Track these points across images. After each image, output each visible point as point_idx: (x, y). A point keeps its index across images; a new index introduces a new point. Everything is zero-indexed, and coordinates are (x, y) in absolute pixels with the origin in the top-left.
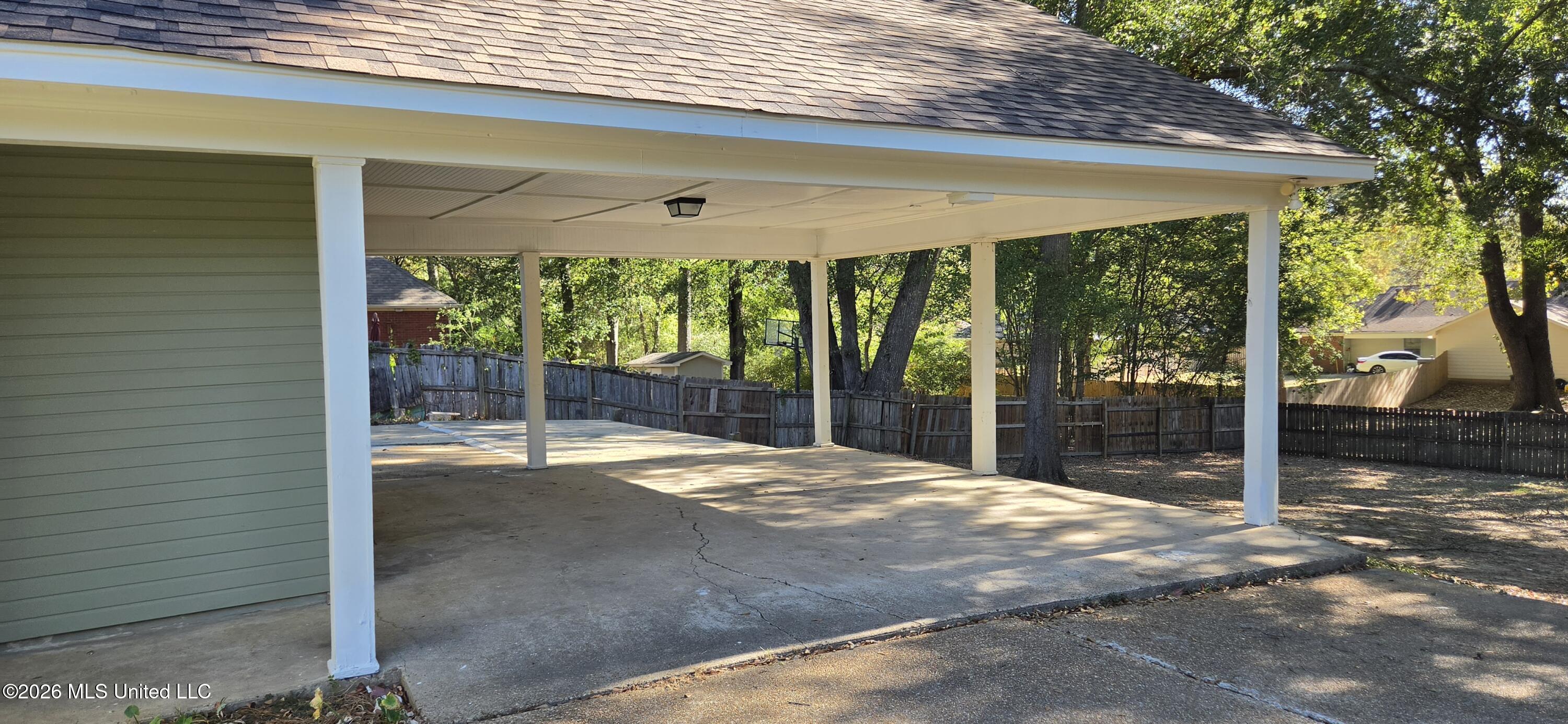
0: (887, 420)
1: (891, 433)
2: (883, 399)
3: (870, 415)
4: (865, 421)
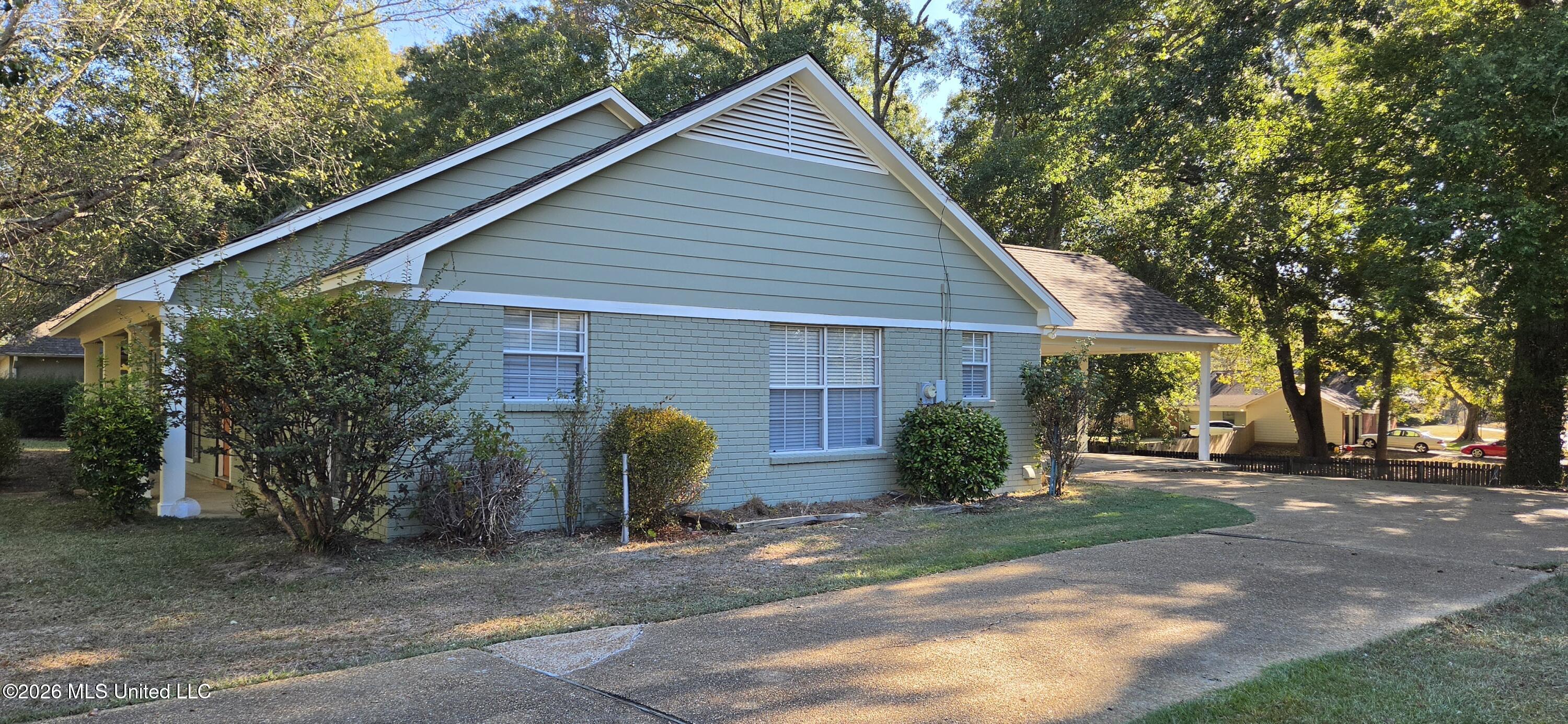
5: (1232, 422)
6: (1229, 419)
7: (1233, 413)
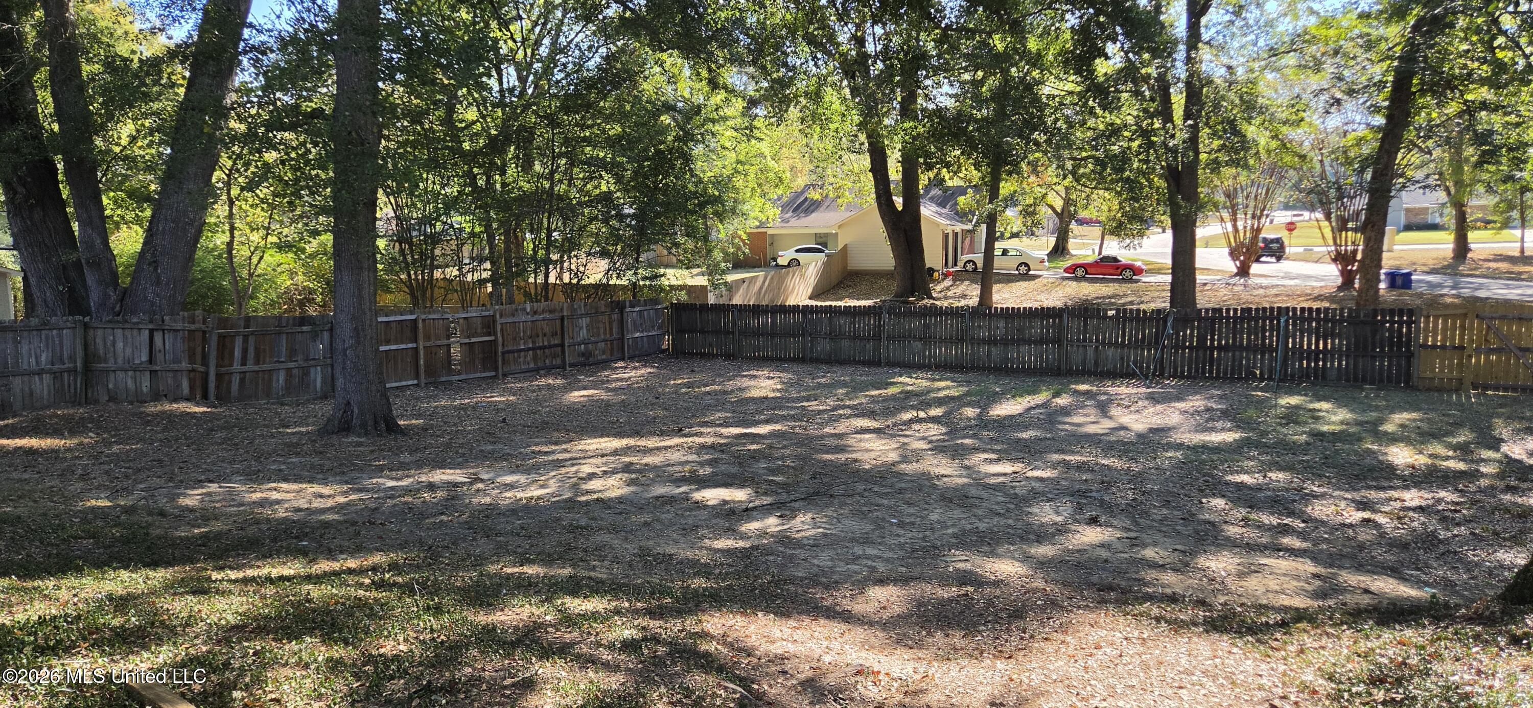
0: (160, 357)
1: (171, 375)
2: (151, 326)
3: (128, 351)
4: (120, 361)
5: (825, 245)
6: (822, 242)
7: (826, 235)
